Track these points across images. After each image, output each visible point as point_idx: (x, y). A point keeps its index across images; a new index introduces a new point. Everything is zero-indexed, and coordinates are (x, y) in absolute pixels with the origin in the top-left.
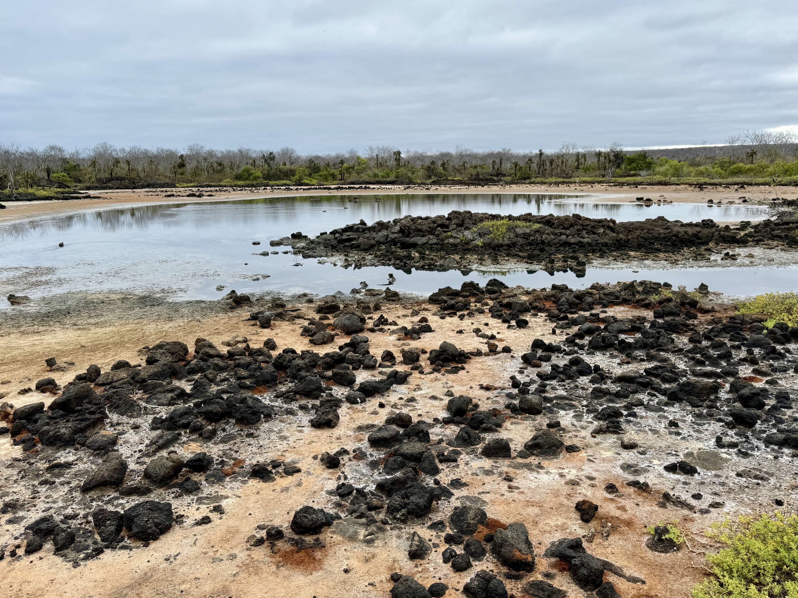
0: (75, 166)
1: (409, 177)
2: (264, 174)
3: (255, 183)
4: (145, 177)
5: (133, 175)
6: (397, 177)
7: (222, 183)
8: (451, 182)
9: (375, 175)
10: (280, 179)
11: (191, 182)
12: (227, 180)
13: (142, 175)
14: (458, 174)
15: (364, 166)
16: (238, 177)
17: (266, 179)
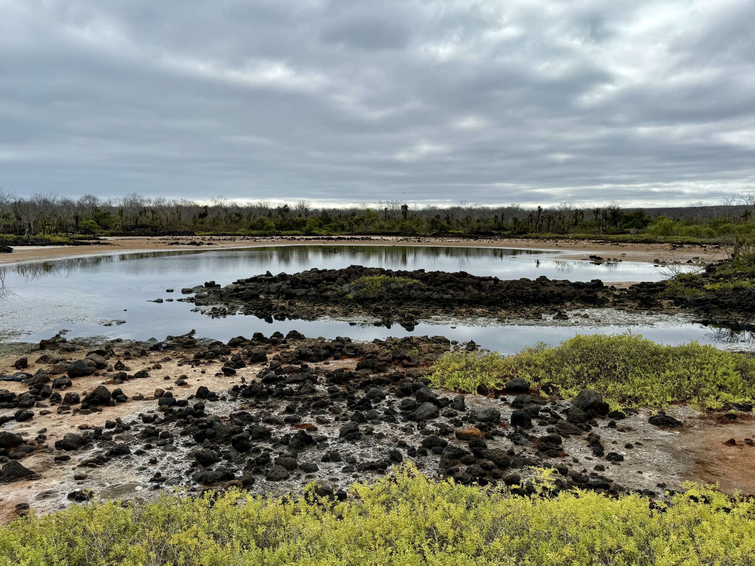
0: (105, 214)
1: (413, 230)
2: (277, 225)
3: (267, 232)
4: (167, 225)
5: (157, 223)
6: (402, 229)
7: (237, 233)
8: (451, 235)
9: (382, 227)
10: (291, 230)
11: (209, 230)
12: (243, 229)
13: (164, 223)
14: (460, 227)
15: (374, 218)
16: (253, 227)
17: (278, 229)
